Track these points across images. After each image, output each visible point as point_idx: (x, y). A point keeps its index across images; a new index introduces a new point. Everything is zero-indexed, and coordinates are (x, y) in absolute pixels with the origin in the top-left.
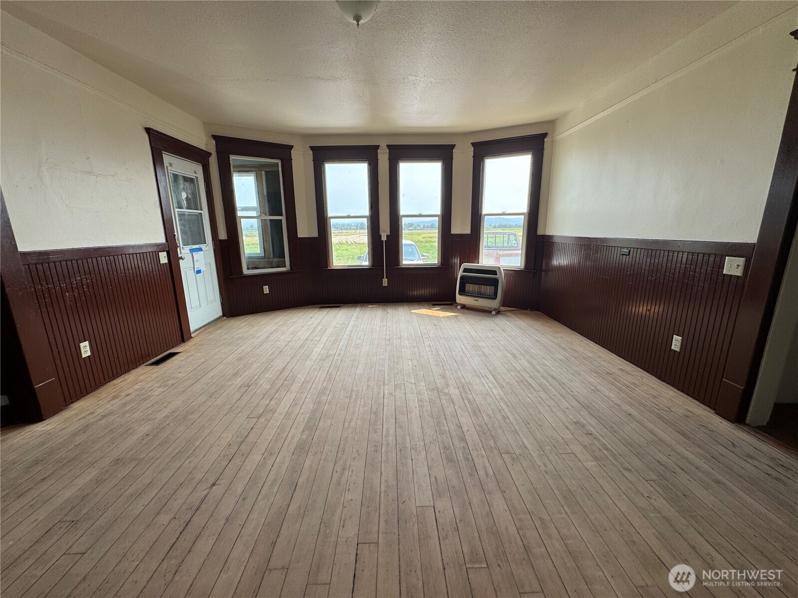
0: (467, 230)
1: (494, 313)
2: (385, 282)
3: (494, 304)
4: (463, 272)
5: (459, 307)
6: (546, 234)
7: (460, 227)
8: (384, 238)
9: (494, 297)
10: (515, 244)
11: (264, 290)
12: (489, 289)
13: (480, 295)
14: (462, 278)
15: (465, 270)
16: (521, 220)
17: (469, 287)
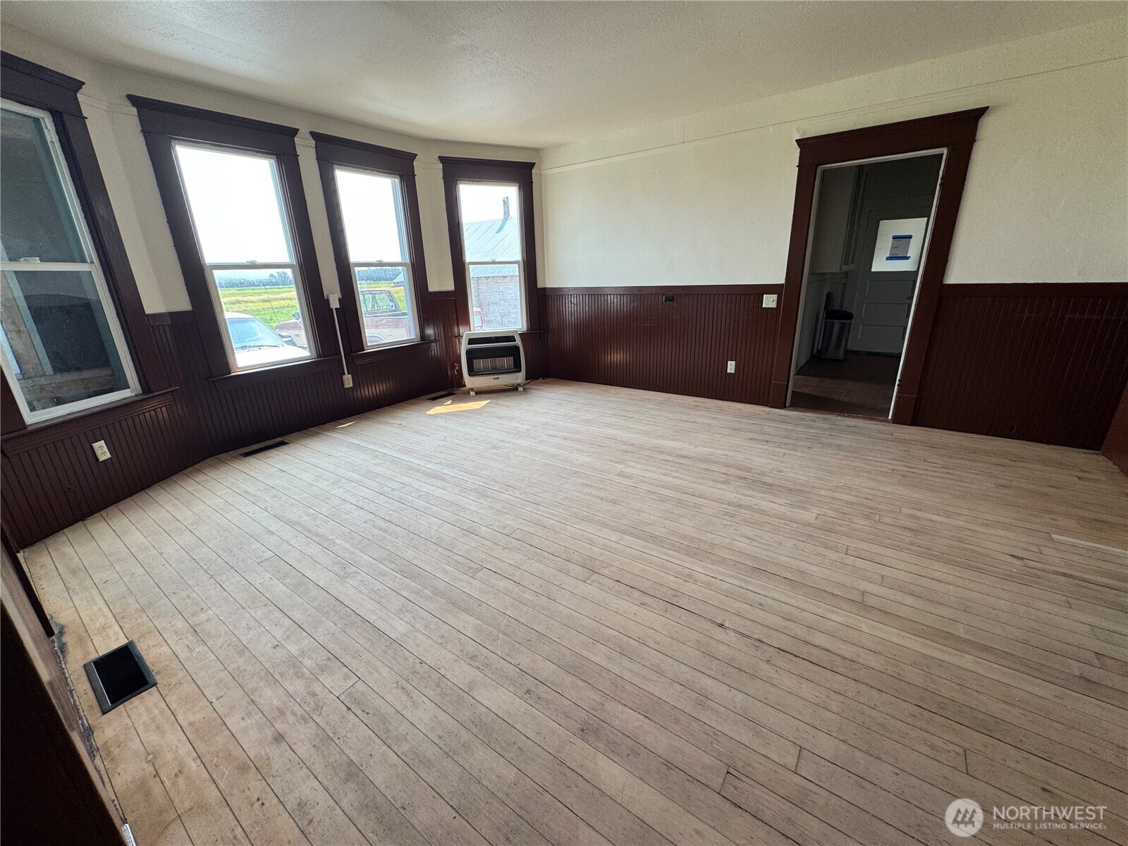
0: (449, 285)
1: (521, 389)
2: (348, 380)
3: (519, 378)
4: (469, 344)
5: (472, 393)
6: (547, 286)
7: (440, 281)
8: (335, 304)
9: (517, 368)
10: (392, 306)
11: (99, 453)
12: (507, 362)
13: (496, 371)
14: (469, 352)
15: (471, 341)
16: (516, 271)
17: (480, 364)
